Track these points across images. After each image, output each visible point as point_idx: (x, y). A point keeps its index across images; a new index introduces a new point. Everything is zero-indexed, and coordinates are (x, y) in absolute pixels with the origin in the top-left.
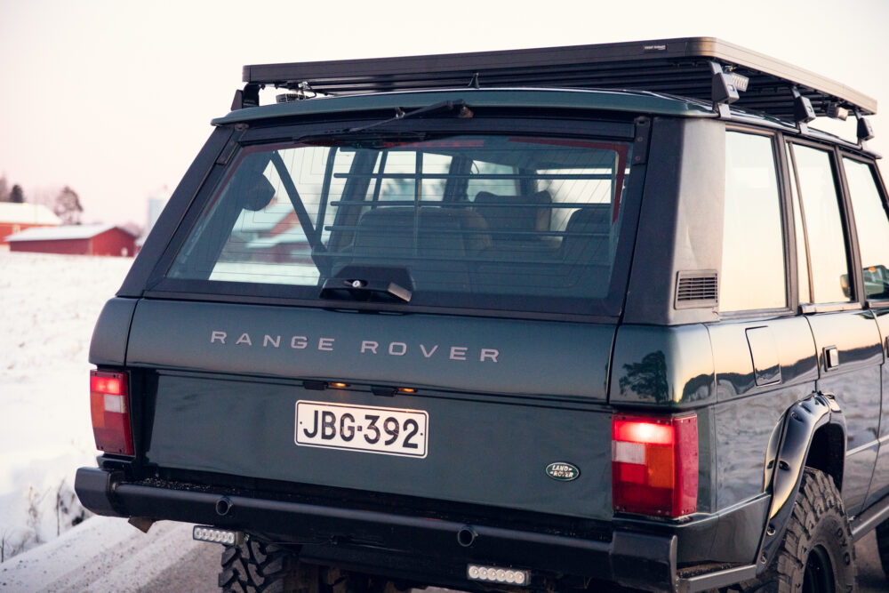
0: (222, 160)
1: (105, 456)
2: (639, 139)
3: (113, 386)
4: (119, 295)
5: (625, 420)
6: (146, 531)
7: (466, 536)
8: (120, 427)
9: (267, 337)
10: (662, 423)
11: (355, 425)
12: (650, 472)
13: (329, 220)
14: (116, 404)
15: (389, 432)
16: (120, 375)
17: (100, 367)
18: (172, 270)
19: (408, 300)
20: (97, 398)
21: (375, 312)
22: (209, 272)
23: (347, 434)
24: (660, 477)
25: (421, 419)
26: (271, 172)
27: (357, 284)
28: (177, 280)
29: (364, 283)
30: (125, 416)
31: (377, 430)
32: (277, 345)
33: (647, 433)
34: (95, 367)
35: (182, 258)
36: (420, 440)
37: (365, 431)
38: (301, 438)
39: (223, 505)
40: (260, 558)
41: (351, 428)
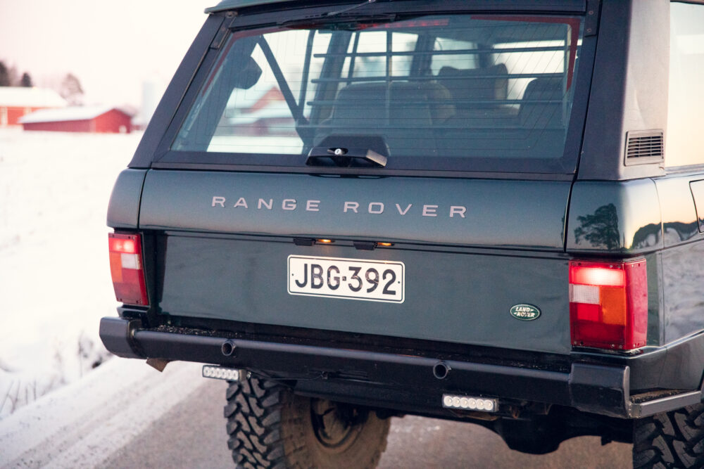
0: (215, 44)
1: (124, 306)
2: (591, 13)
3: (129, 246)
4: (131, 167)
5: (580, 266)
6: (161, 370)
7: (441, 369)
8: (136, 281)
9: (261, 201)
10: (615, 268)
11: (340, 276)
12: (604, 311)
13: (310, 95)
14: (132, 262)
15: (370, 281)
16: (134, 237)
17: (117, 229)
18: (175, 144)
19: (384, 164)
20: (115, 256)
21: (355, 176)
22: (207, 144)
23: (334, 283)
24: (613, 315)
25: (399, 269)
26: (258, 54)
27: (338, 152)
28: (180, 152)
29: (345, 150)
30: (140, 271)
31: (360, 280)
32: (270, 207)
33: (601, 276)
34: (112, 230)
35: (184, 133)
36: (398, 287)
37: (349, 281)
38: (293, 288)
39: (228, 347)
40: (259, 393)
41: (337, 279)
